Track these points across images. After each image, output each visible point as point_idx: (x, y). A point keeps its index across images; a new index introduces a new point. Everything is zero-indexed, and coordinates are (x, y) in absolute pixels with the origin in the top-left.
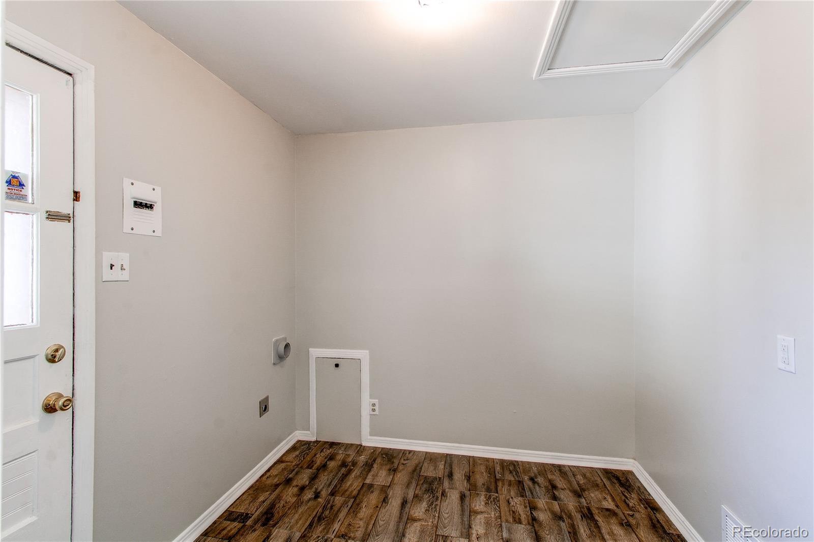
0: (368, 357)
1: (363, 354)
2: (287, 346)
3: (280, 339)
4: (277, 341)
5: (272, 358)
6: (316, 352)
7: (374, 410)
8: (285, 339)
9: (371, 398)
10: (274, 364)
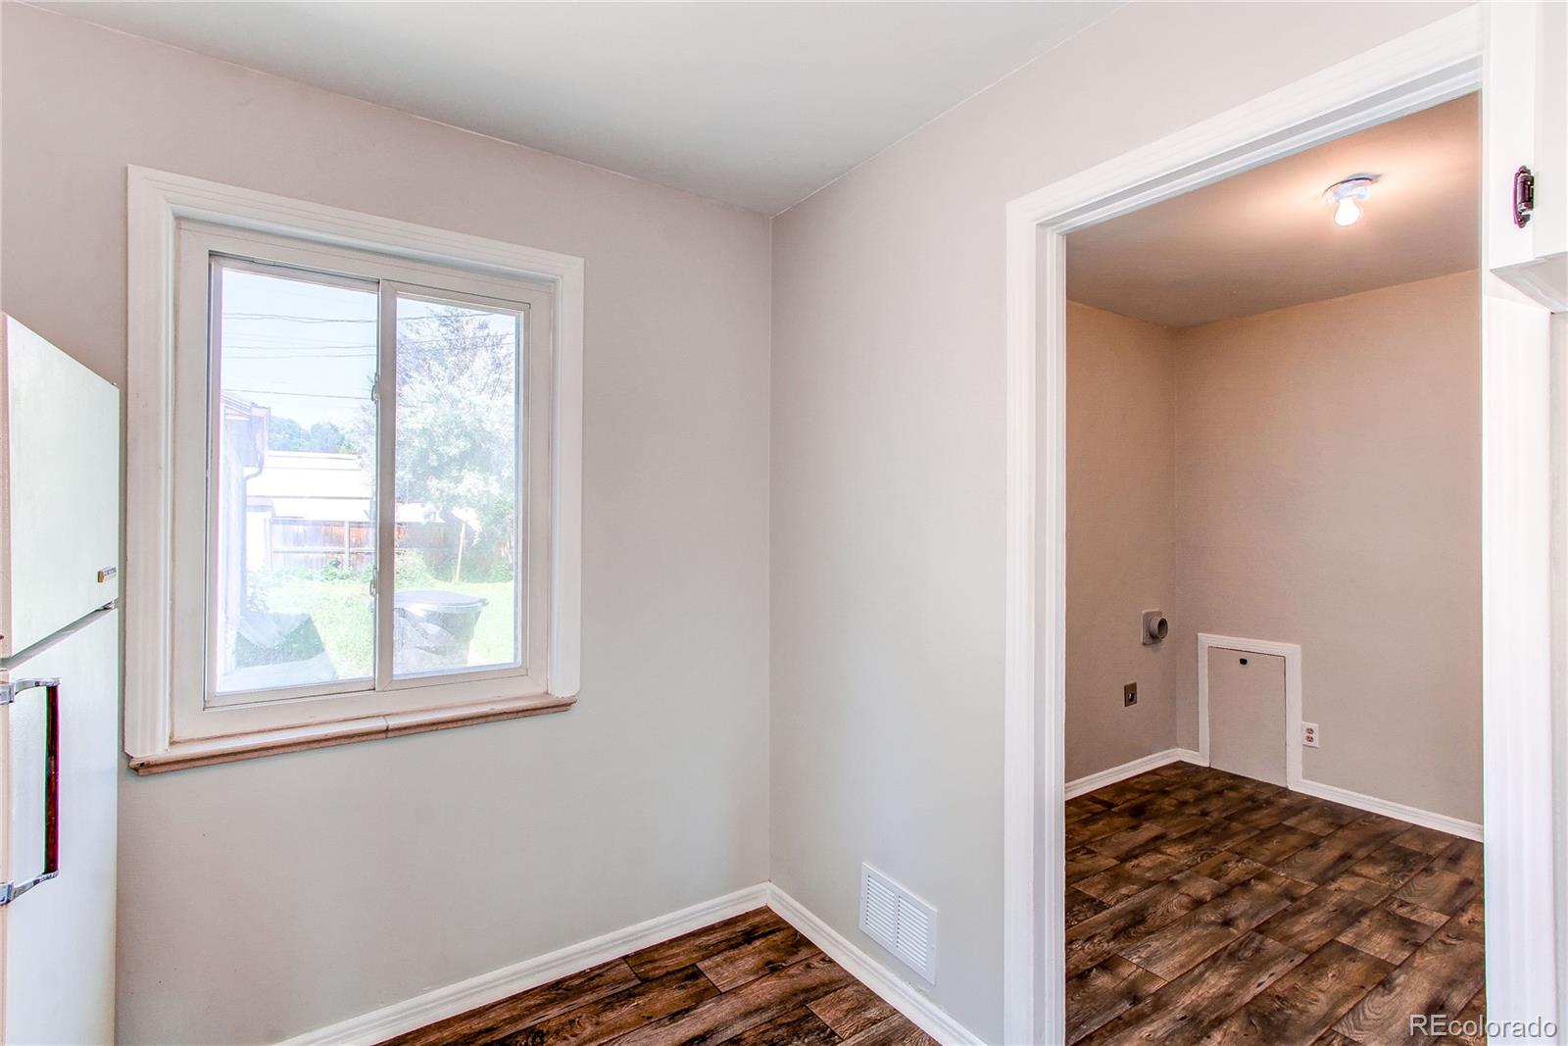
0: (1299, 656)
1: (1291, 650)
2: (1163, 624)
3: (1153, 613)
4: (1147, 613)
5: (1141, 635)
6: (1207, 639)
7: (1310, 739)
8: (1160, 613)
9: (1305, 718)
10: (1144, 644)
